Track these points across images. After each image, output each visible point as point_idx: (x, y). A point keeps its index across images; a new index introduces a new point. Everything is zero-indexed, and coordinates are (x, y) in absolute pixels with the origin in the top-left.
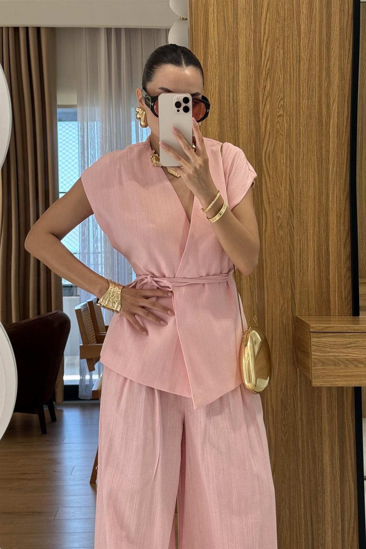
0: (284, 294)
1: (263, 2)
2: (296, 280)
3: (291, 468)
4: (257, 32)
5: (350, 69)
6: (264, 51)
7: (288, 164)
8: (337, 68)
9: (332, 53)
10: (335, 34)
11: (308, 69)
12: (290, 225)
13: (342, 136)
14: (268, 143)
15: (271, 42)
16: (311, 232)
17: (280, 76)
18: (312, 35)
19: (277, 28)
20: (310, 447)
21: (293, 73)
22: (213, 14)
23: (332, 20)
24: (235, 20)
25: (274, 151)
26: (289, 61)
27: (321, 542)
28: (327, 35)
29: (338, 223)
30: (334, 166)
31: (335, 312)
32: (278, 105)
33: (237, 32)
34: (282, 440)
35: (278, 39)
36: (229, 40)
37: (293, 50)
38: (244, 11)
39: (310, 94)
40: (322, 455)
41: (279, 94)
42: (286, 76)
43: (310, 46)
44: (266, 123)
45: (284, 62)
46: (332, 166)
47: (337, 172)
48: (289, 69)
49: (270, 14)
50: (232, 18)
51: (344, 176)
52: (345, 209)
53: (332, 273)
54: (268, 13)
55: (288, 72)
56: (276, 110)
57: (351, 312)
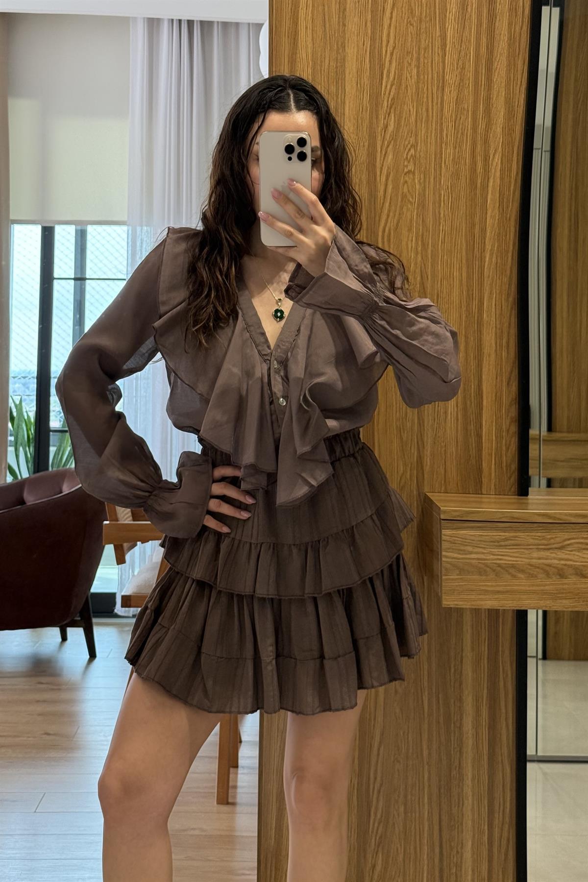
0: (406, 457)
2: (425, 434)
3: (410, 737)
4: (376, 39)
5: (522, 102)
6: (386, 69)
7: (420, 249)
8: (503, 99)
9: (495, 78)
10: (500, 46)
11: (457, 100)
13: (507, 208)
14: (388, 216)
15: (398, 56)
17: (412, 110)
18: (464, 46)
19: (408, 34)
20: (441, 705)
21: (432, 106)
22: (306, 9)
23: (497, 24)
24: (341, 19)
25: (396, 229)
26: (426, 87)
27: (455, 861)
28: (487, 48)
29: (498, 346)
30: (493, 253)
31: (490, 489)
32: (407, 155)
33: (344, 38)
34: (396, 692)
35: (410, 53)
36: (330, 50)
37: (432, 69)
38: (355, 4)
39: (458, 141)
40: (461, 719)
41: (408, 139)
42: (420, 109)
43: (460, 63)
44: (387, 183)
45: (417, 88)
46: (490, 255)
47: (497, 264)
48: (425, 100)
49: (397, 12)
50: (337, 16)
51: (508, 272)
52: (510, 324)
53: (486, 425)
54: (395, 9)
55: (424, 104)
56: (402, 164)
57: (514, 489)
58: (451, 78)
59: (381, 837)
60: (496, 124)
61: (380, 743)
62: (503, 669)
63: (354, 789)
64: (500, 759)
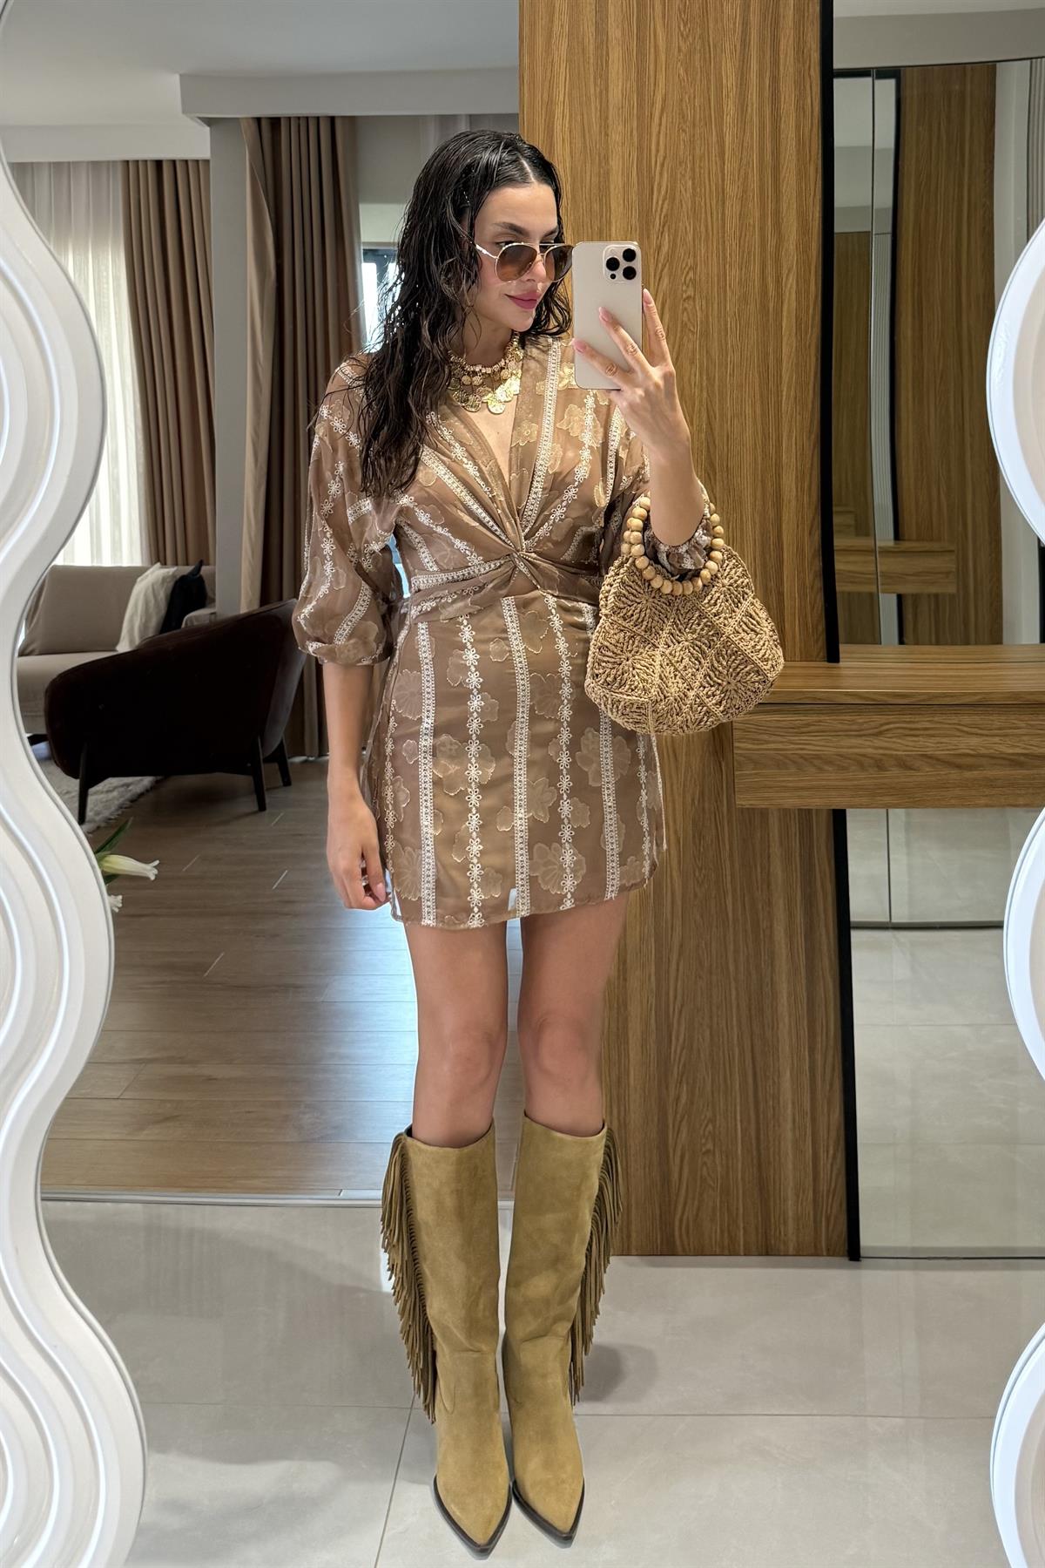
1: (654, 95)
4: (644, 150)
6: (656, 183)
7: (704, 384)
8: (794, 212)
9: (784, 187)
10: (788, 152)
11: (740, 214)
13: (806, 333)
15: (669, 168)
16: (749, 508)
17: (688, 228)
18: (745, 153)
19: (679, 142)
20: (747, 909)
21: (712, 222)
22: (563, 119)
23: (782, 126)
24: (603, 128)
26: (703, 201)
27: (772, 1092)
28: (773, 154)
29: (799, 494)
30: (791, 385)
31: (795, 655)
32: (685, 279)
33: (608, 150)
34: (696, 896)
35: (683, 163)
37: (710, 183)
38: (619, 112)
39: (744, 260)
40: (771, 927)
41: (686, 261)
42: (698, 227)
43: (742, 172)
45: (694, 202)
46: (787, 387)
47: (796, 398)
48: (703, 216)
49: (667, 116)
50: (598, 126)
51: (810, 406)
52: (812, 465)
53: (787, 581)
54: (665, 115)
55: (703, 220)
56: (680, 287)
57: (823, 653)
58: (732, 190)
59: (684, 1065)
60: (788, 240)
61: (680, 955)
62: (820, 866)
63: (651, 1010)
64: (821, 973)
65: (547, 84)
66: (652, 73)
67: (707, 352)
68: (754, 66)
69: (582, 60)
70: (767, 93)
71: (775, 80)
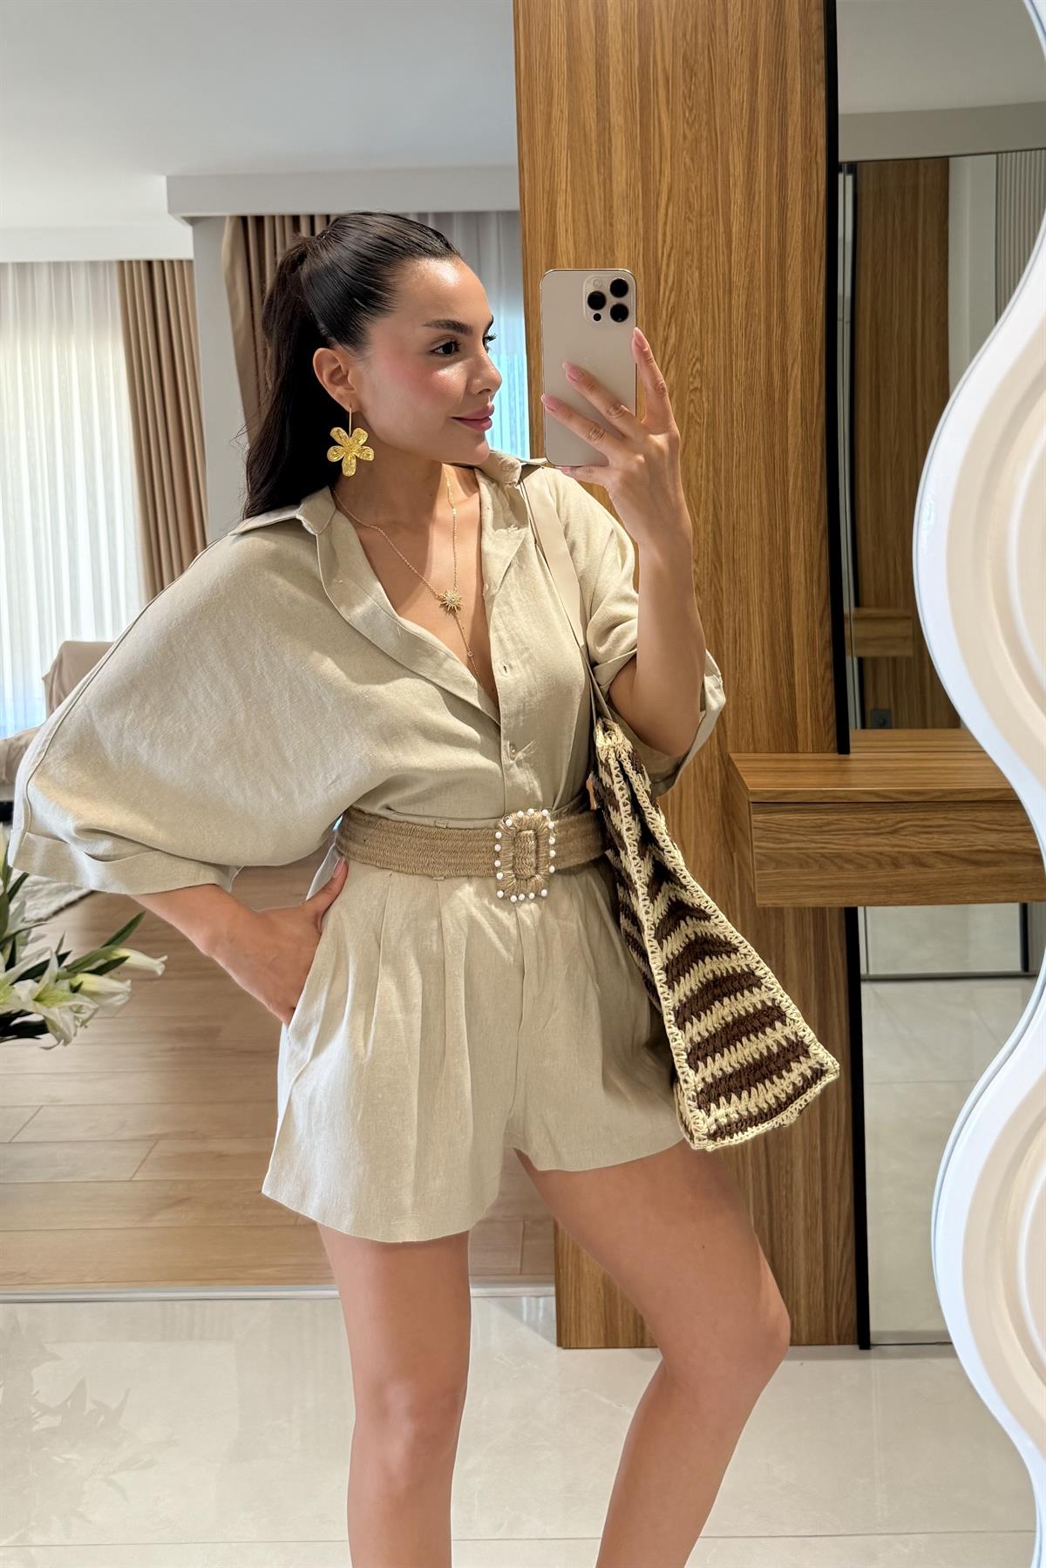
1: (659, 185)
4: (649, 241)
6: (663, 274)
7: (711, 477)
8: (801, 301)
9: (789, 277)
10: (793, 241)
11: (746, 305)
12: (715, 587)
13: (812, 423)
15: (676, 258)
16: (756, 599)
17: (695, 319)
18: (752, 242)
19: (686, 232)
21: (719, 312)
22: (565, 208)
23: (789, 215)
24: (607, 218)
26: (710, 291)
27: (784, 1180)
28: (779, 242)
29: (808, 584)
30: (798, 478)
31: (807, 746)
32: (692, 369)
33: (612, 241)
35: (690, 253)
36: (596, 255)
37: (717, 271)
38: (623, 201)
41: (692, 352)
42: (705, 317)
43: (749, 261)
45: (701, 293)
46: (794, 479)
47: (803, 489)
48: (710, 306)
49: (673, 207)
50: (603, 216)
51: (817, 498)
52: (820, 555)
53: (798, 673)
54: (671, 204)
55: (709, 311)
56: (686, 379)
57: (834, 745)
58: (739, 280)
60: (793, 328)
65: (547, 172)
66: (657, 159)
67: (714, 443)
68: (762, 152)
69: (584, 147)
70: (774, 181)
71: (783, 166)
